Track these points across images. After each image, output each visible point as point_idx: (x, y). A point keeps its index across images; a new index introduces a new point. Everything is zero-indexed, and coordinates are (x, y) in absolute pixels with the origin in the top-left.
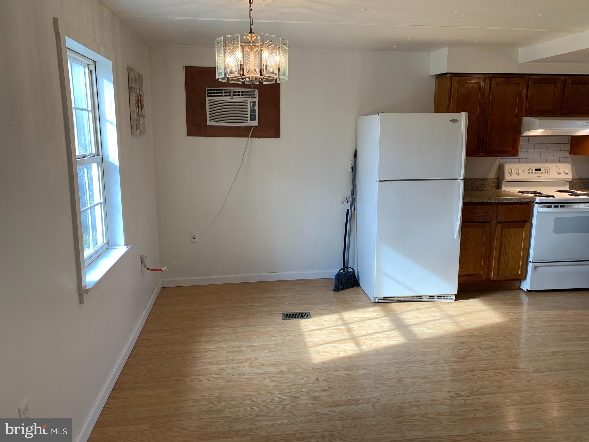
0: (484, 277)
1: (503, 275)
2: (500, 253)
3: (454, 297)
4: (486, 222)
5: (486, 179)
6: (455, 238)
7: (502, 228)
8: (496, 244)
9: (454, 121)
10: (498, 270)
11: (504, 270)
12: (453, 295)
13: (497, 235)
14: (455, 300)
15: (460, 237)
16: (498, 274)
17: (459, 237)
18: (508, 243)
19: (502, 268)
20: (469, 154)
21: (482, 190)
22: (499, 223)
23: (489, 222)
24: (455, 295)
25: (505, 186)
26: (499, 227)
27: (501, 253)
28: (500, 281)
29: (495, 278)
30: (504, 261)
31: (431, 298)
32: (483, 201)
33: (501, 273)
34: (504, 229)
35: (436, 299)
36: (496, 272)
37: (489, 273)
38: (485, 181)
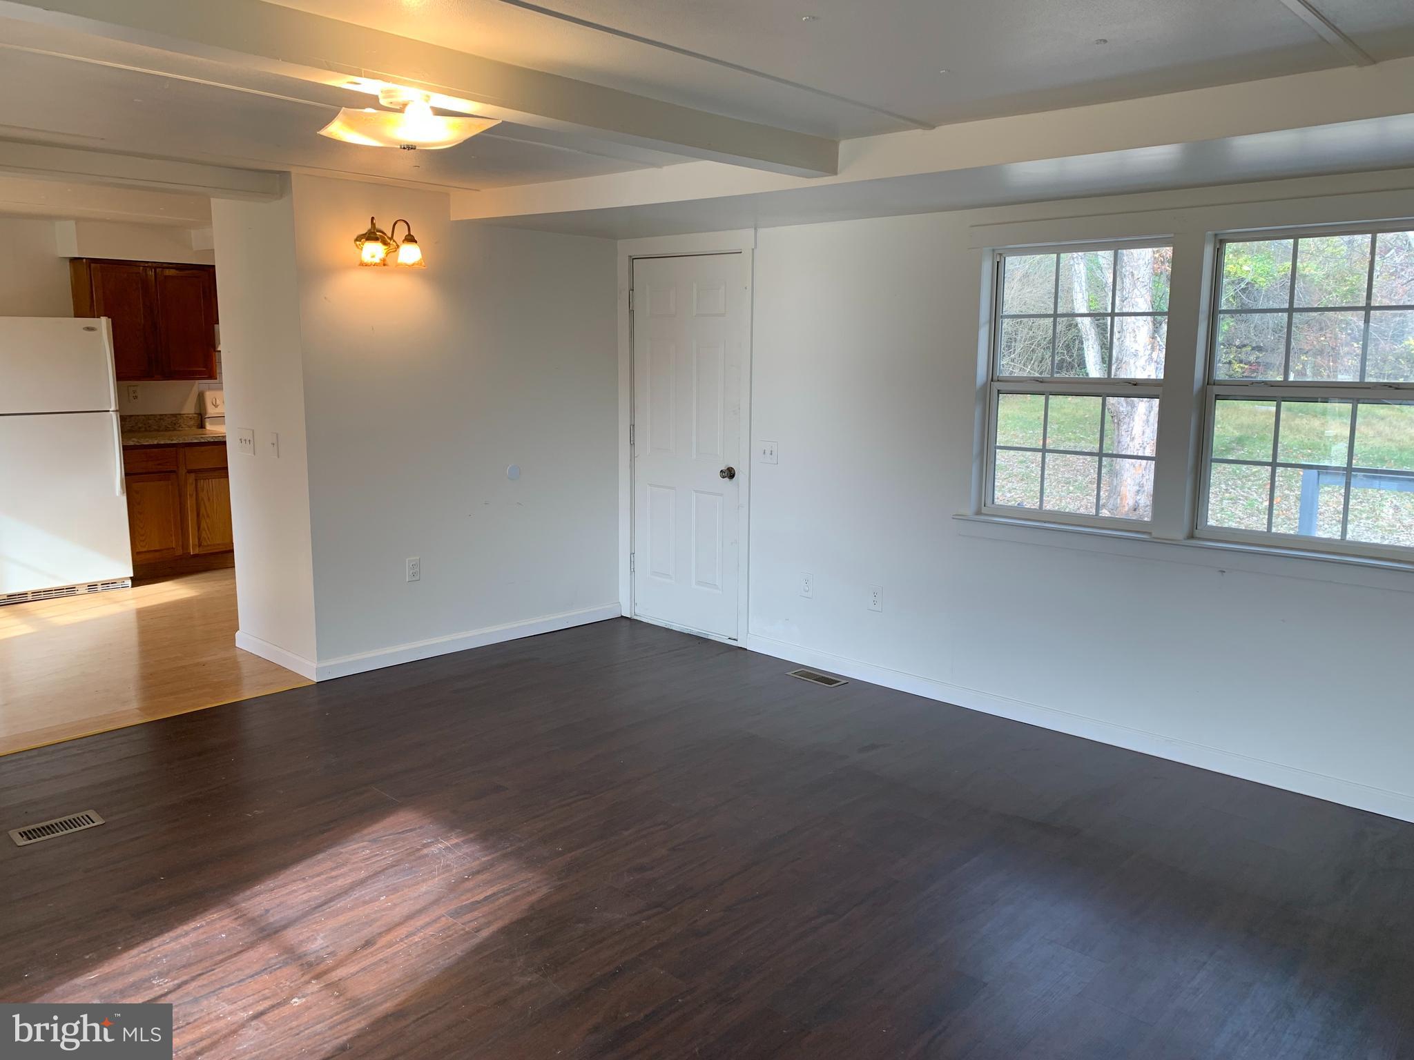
0: (179, 552)
1: (208, 546)
2: (198, 515)
3: (129, 583)
4: (171, 472)
5: (181, 414)
6: (117, 495)
7: (196, 480)
8: (190, 503)
9: (89, 329)
10: (199, 539)
11: (208, 538)
12: (126, 578)
13: (190, 489)
14: (132, 587)
15: (125, 494)
16: (200, 545)
17: (123, 493)
18: (209, 499)
19: (206, 536)
20: (121, 376)
21: (175, 430)
22: (190, 472)
23: (174, 472)
24: (131, 578)
25: (211, 424)
26: (192, 477)
27: (201, 515)
28: (205, 555)
29: (197, 551)
30: (207, 526)
31: (92, 587)
32: (160, 443)
33: (205, 544)
34: (199, 481)
35: (100, 588)
36: (197, 543)
37: (185, 546)
38: (179, 416)
